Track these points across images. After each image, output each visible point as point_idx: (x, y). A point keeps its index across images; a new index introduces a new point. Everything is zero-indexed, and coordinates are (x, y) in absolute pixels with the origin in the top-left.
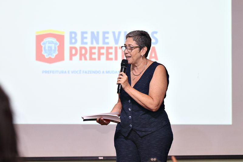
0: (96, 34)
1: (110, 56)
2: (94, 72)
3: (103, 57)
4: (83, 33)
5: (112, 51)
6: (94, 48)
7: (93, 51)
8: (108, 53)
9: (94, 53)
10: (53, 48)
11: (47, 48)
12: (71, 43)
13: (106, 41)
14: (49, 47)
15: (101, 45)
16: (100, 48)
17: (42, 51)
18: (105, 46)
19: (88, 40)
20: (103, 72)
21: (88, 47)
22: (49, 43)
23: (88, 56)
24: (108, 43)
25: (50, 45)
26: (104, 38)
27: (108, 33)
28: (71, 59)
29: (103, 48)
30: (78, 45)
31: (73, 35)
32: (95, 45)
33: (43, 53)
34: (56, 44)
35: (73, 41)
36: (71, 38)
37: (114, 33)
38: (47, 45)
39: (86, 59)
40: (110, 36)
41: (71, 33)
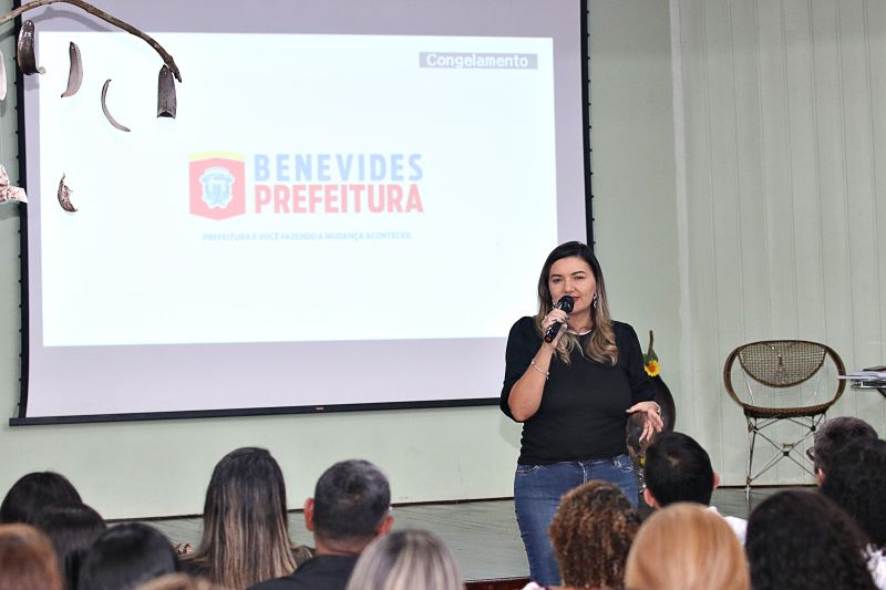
0: (305, 159)
1: (333, 204)
2: (303, 237)
3: (320, 206)
4: (281, 158)
5: (337, 193)
6: (303, 187)
7: (301, 193)
8: (329, 199)
9: (303, 199)
10: (223, 189)
11: (211, 188)
12: (258, 178)
13: (326, 173)
14: (215, 186)
15: (315, 181)
16: (313, 189)
17: (201, 194)
18: (324, 183)
19: (291, 172)
20: (321, 237)
21: (290, 185)
22: (216, 178)
23: (290, 204)
24: (328, 178)
25: (218, 182)
26: (322, 168)
27: (328, 157)
28: (258, 210)
29: (319, 187)
30: (271, 182)
31: (262, 162)
32: (303, 181)
33: (204, 198)
34: (228, 180)
35: (262, 173)
36: (258, 168)
37: (339, 158)
38: (212, 182)
39: (287, 210)
40: (333, 163)
41: (258, 157)
